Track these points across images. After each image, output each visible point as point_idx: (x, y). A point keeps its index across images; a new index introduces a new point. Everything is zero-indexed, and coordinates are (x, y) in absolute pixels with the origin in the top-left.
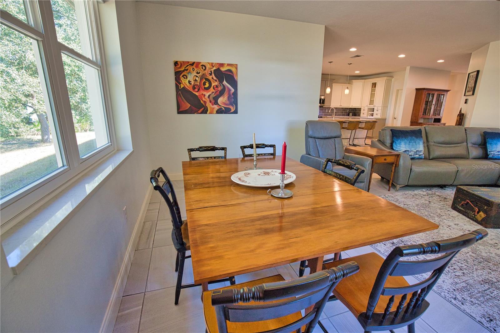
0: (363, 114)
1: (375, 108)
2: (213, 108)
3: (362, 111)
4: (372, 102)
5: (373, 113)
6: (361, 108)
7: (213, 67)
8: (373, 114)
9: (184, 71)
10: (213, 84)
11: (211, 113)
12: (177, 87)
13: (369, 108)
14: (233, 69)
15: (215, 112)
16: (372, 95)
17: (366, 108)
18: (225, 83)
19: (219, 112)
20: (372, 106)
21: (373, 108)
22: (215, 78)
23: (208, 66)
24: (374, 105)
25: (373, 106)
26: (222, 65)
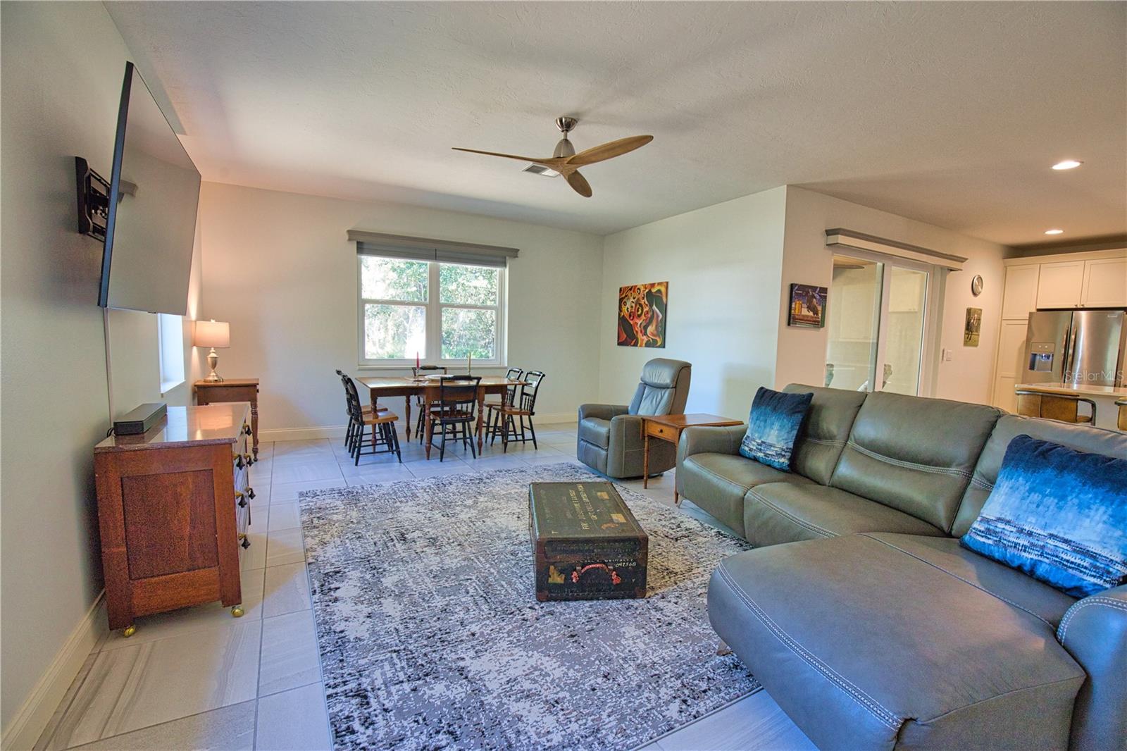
2: (643, 340)
7: (646, 288)
9: (624, 297)
10: (645, 310)
11: (641, 346)
12: (619, 315)
14: (663, 289)
15: (644, 345)
18: (654, 307)
19: (648, 345)
22: (646, 303)
23: (642, 289)
26: (653, 285)
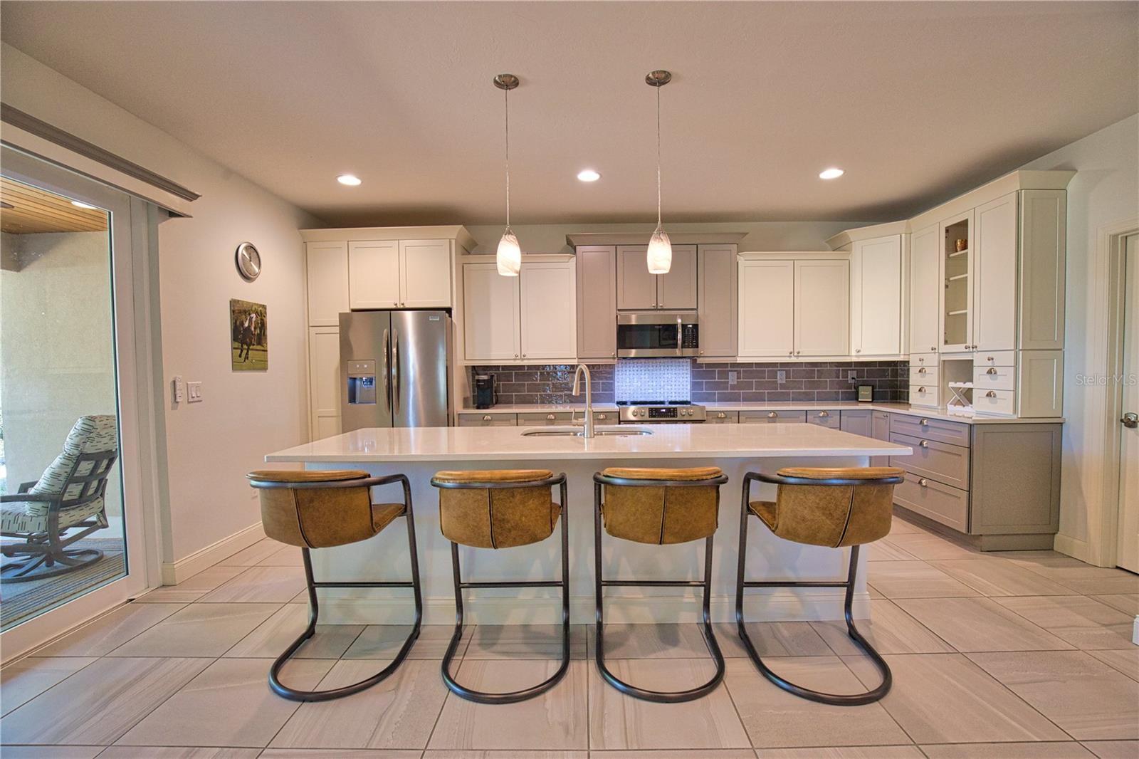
0: (920, 390)
1: (980, 361)
3: (914, 379)
4: (955, 327)
5: (968, 385)
6: (906, 363)
8: (970, 390)
13: (944, 358)
16: (955, 290)
17: (932, 361)
20: (957, 351)
21: (968, 357)
24: (969, 343)
25: (961, 348)
